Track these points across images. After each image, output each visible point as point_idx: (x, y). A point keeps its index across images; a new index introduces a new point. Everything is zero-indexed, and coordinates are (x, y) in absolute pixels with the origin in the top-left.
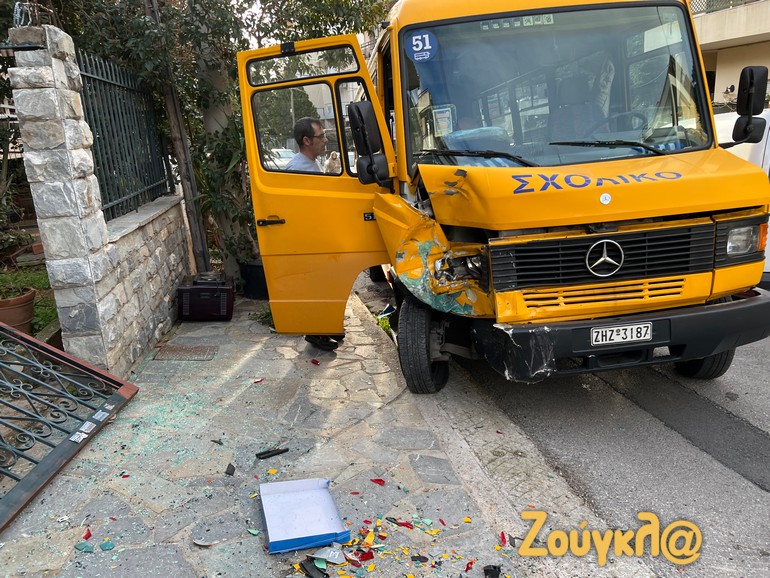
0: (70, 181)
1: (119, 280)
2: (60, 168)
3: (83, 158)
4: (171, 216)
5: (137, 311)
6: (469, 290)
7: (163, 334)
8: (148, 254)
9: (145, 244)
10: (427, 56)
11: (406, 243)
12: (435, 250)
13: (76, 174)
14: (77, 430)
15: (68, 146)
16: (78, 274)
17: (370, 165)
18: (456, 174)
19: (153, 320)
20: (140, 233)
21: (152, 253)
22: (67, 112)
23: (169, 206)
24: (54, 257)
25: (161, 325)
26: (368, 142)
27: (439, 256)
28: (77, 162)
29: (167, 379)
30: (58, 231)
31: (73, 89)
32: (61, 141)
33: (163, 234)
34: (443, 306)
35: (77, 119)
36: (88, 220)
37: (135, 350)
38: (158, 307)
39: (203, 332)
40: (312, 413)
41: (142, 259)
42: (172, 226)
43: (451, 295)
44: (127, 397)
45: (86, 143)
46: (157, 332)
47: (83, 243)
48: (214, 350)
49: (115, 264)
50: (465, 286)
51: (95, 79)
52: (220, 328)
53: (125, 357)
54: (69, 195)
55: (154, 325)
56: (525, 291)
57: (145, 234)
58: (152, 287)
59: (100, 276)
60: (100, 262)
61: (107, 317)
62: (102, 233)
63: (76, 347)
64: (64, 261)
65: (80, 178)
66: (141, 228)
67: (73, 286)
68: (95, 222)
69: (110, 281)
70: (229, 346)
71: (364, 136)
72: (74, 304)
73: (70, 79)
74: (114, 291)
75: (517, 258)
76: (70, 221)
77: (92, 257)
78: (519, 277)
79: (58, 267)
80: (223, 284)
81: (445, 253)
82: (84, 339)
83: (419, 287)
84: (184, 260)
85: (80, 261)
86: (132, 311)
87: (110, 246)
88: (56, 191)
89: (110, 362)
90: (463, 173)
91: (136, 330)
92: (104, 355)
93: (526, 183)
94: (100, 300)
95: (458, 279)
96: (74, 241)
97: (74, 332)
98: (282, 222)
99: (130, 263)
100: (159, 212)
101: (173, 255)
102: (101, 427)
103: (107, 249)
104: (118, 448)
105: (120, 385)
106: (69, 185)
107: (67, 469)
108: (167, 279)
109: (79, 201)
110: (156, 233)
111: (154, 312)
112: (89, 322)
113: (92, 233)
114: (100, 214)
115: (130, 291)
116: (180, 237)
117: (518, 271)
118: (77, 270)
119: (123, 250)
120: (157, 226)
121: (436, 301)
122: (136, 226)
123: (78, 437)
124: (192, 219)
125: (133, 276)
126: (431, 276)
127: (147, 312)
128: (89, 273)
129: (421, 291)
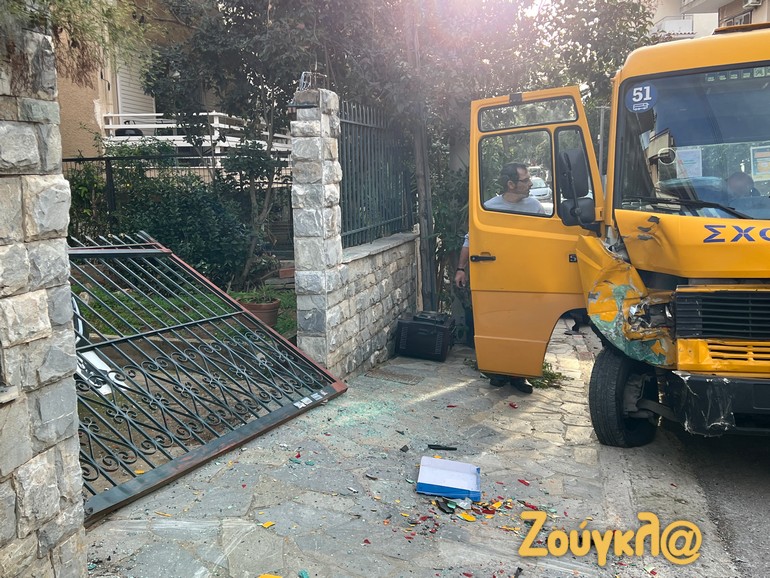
0: (321, 209)
1: (347, 297)
2: (315, 198)
3: (332, 191)
4: (403, 251)
5: (357, 330)
6: (663, 340)
7: (378, 362)
8: (374, 281)
9: (373, 272)
10: (646, 106)
11: (598, 284)
12: (630, 295)
13: (325, 203)
14: (299, 400)
15: (324, 181)
16: (316, 284)
17: (574, 208)
18: (649, 220)
19: (371, 345)
20: (370, 262)
21: (378, 283)
22: (326, 155)
23: (402, 242)
24: (301, 268)
25: (377, 353)
26: (573, 187)
27: (635, 301)
28: (328, 194)
29: (372, 390)
30: (307, 248)
31: (333, 136)
32: (319, 178)
33: (392, 267)
34: (637, 353)
35: (332, 160)
36: (329, 241)
37: (350, 362)
38: (376, 334)
39: (415, 366)
40: (490, 435)
41: (368, 285)
42: (403, 262)
43: (646, 343)
44: (338, 391)
45: (336, 179)
46: (372, 358)
47: (323, 260)
48: (419, 379)
49: (344, 282)
50: (659, 334)
51: (351, 124)
52: (432, 366)
53: (341, 365)
54: (319, 220)
55: (371, 349)
56: (710, 341)
57: (374, 263)
58: (373, 313)
59: (332, 288)
60: (333, 277)
61: (333, 324)
62: (338, 254)
63: (306, 345)
64: (308, 273)
65: (328, 207)
66: (371, 257)
67: (311, 293)
68: (334, 243)
69: (339, 295)
70: (433, 379)
71: (570, 180)
72: (310, 308)
73: (332, 129)
74: (341, 305)
75: (704, 306)
76: (316, 241)
77: (328, 271)
78: (704, 326)
79: (303, 277)
80: (442, 323)
81: (642, 298)
82: (313, 339)
83: (612, 330)
84: (410, 297)
85: (319, 273)
86: (352, 326)
87: (343, 266)
88: (310, 216)
89: (330, 363)
90: (656, 220)
91: (353, 345)
92: (326, 355)
93: (717, 233)
94: (329, 308)
95: (653, 327)
96: (317, 257)
97: (306, 332)
98: (493, 259)
99: (357, 285)
100: (391, 245)
101: (399, 290)
102: (316, 405)
103: (339, 268)
104: (326, 420)
105: (334, 381)
106: (319, 212)
107: (289, 423)
108: (390, 311)
109: (325, 226)
110: (385, 265)
111: (372, 337)
112: (318, 327)
113: (331, 252)
114: (339, 237)
115: (354, 311)
116: (409, 274)
117: (704, 319)
118: (315, 281)
119: (353, 272)
120: (387, 258)
121: (630, 348)
122: (366, 254)
123: (300, 405)
124: (424, 257)
125: (358, 297)
126: (624, 321)
127: (366, 334)
128: (323, 283)
129: (613, 335)
